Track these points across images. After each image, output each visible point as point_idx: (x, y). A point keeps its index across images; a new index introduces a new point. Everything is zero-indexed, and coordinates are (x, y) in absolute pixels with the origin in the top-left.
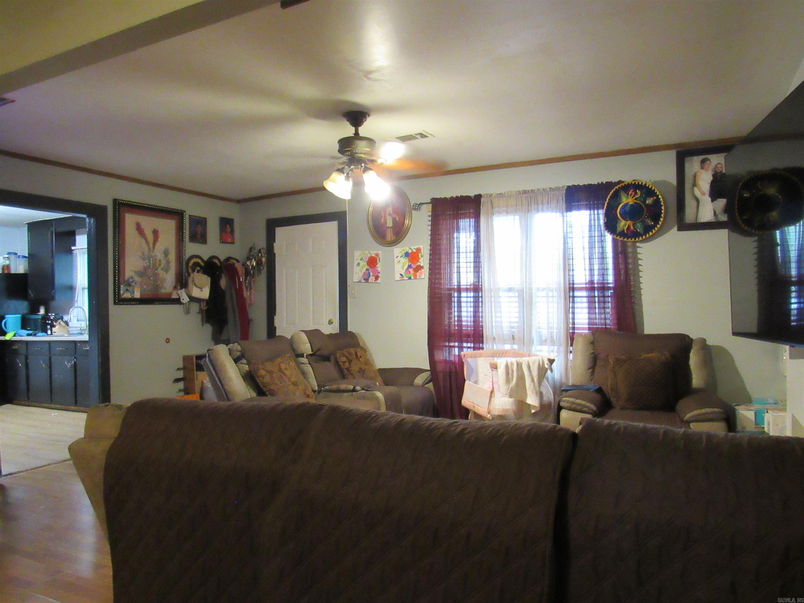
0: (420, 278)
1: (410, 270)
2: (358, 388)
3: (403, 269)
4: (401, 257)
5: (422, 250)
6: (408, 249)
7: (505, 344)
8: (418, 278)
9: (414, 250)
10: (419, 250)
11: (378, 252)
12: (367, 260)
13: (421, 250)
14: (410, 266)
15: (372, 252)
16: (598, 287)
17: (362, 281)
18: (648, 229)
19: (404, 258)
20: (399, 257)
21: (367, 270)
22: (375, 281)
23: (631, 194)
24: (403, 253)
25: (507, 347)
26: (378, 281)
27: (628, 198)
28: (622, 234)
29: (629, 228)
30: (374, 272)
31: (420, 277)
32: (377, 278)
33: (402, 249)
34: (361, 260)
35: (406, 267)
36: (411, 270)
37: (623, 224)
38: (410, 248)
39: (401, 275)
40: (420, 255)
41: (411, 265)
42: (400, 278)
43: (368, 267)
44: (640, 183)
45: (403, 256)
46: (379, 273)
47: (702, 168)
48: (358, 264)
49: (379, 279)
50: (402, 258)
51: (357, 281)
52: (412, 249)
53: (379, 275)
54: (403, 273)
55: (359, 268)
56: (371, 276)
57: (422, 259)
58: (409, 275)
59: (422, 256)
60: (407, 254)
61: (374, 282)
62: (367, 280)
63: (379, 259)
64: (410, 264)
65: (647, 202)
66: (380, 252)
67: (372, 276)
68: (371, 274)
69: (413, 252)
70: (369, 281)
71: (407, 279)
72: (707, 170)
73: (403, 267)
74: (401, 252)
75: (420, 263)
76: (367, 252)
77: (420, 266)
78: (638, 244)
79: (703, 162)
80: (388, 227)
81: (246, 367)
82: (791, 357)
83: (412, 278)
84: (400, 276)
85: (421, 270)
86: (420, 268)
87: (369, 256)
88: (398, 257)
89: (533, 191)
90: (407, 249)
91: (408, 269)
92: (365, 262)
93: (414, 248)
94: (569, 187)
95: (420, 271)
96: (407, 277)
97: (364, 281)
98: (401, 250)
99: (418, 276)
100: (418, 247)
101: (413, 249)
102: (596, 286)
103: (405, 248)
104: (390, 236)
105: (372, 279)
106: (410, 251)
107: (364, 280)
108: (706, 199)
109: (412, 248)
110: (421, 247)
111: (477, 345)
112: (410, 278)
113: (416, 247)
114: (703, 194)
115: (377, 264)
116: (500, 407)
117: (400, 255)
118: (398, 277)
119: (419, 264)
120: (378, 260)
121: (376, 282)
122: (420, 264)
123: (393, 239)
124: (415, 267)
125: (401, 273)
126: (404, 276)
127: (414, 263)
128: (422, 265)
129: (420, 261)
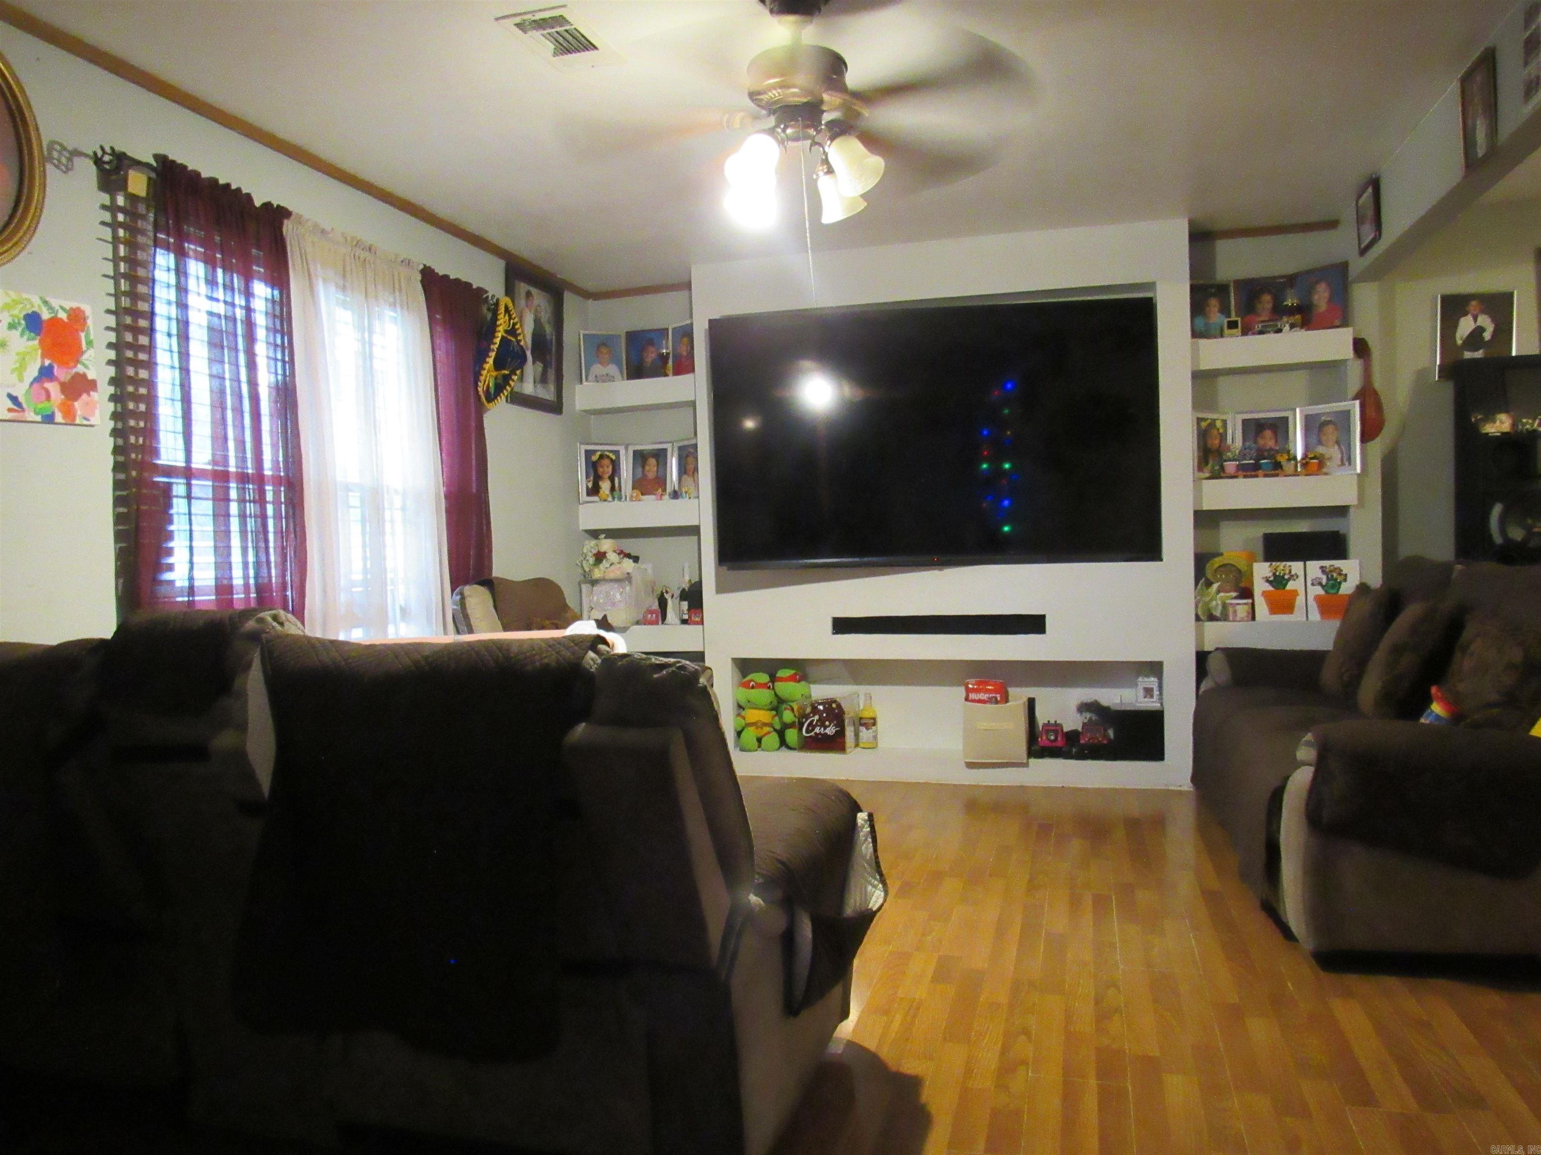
0: (85, 422)
1: (49, 385)
3: (21, 380)
4: (11, 327)
5: (90, 322)
6: (39, 302)
8: (78, 421)
9: (63, 315)
10: (77, 317)
13: (84, 319)
14: (46, 373)
19: (22, 335)
20: (4, 324)
24: (19, 312)
28: (487, 392)
31: (88, 420)
33: (13, 295)
35: (33, 371)
36: (53, 388)
38: (46, 303)
39: (14, 399)
40: (83, 335)
41: (51, 367)
42: (10, 410)
45: (19, 323)
47: (527, 305)
50: (16, 333)
52: (51, 308)
54: (20, 392)
57: (92, 352)
58: (44, 406)
59: (89, 343)
60: (33, 322)
64: (47, 362)
69: (55, 321)
71: (38, 418)
72: (530, 311)
73: (20, 370)
74: (8, 305)
75: (86, 367)
77: (84, 376)
79: (529, 295)
83: (59, 418)
84: (10, 404)
85: (89, 395)
86: (83, 385)
90: (36, 305)
91: (37, 380)
93: (62, 308)
94: (424, 268)
95: (84, 397)
96: (36, 413)
98: (8, 300)
99: (79, 413)
100: (75, 305)
101: (57, 308)
103: (25, 296)
106: (46, 315)
109: (55, 303)
110: (87, 309)
112: (49, 419)
113: (68, 305)
117: (6, 319)
119: (80, 369)
122: (86, 371)
124: (69, 377)
125: (14, 394)
126: (25, 405)
127: (64, 364)
128: (91, 375)
129: (85, 357)
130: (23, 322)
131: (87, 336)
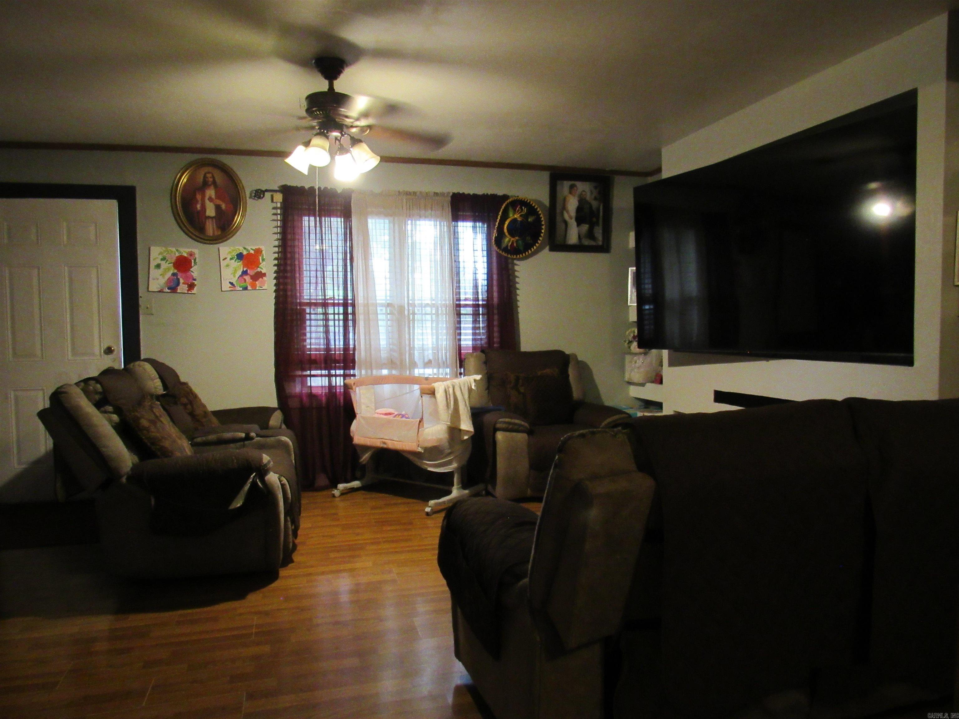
0: (261, 289)
1: (245, 277)
2: (253, 434)
3: (234, 276)
4: (231, 259)
5: (264, 252)
6: (243, 248)
7: (382, 369)
8: (257, 288)
9: (252, 252)
10: (258, 252)
11: (193, 250)
12: (174, 260)
13: (261, 251)
14: (245, 273)
15: (181, 250)
16: (483, 304)
17: (164, 291)
18: (528, 247)
19: (235, 261)
20: (228, 259)
21: (174, 274)
22: (188, 290)
23: (518, 210)
24: (234, 254)
25: (385, 372)
26: (195, 291)
27: (514, 214)
28: (506, 250)
29: (513, 243)
30: (186, 278)
31: (262, 287)
32: (191, 286)
33: (232, 248)
34: (162, 260)
35: (240, 273)
36: (247, 278)
37: (507, 240)
38: (245, 248)
39: (231, 283)
40: (260, 258)
41: (247, 271)
42: (230, 287)
43: (176, 271)
44: (526, 200)
46: (195, 280)
47: (570, 193)
48: (158, 266)
49: (195, 288)
50: (233, 261)
51: (156, 290)
52: (247, 250)
53: (196, 282)
54: (234, 281)
55: (160, 271)
56: (181, 284)
57: (264, 263)
58: (244, 284)
59: (263, 260)
60: (240, 256)
61: (186, 292)
62: (173, 289)
63: (195, 260)
64: (245, 269)
65: (529, 220)
66: (196, 251)
67: (183, 283)
68: (181, 281)
69: (249, 255)
70: (179, 291)
71: (241, 289)
72: (574, 196)
73: (234, 273)
74: (230, 252)
75: (262, 268)
76: (174, 250)
77: (261, 272)
78: (515, 262)
79: (572, 187)
80: (209, 217)
81: (115, 417)
82: (671, 364)
83: (249, 288)
84: (230, 285)
85: (262, 278)
86: (261, 275)
87: (177, 254)
88: (226, 258)
89: (415, 193)
90: (241, 249)
91: (241, 276)
92: (171, 263)
93: (251, 249)
94: (454, 194)
95: (260, 279)
96: (240, 287)
97: (169, 291)
98: (230, 250)
99: (258, 285)
100: (257, 247)
102: (480, 303)
103: (236, 248)
104: (211, 229)
105: (183, 288)
106: (245, 253)
107: (168, 289)
108: (573, 224)
109: (249, 248)
110: (263, 248)
111: (347, 372)
112: (246, 289)
113: (254, 248)
114: (571, 218)
115: (191, 267)
116: (434, 438)
117: (229, 257)
118: (226, 286)
119: (259, 270)
120: (193, 261)
121: (190, 292)
122: (261, 270)
123: (216, 233)
124: (254, 273)
125: (232, 282)
126: (236, 285)
127: (252, 269)
128: (263, 272)
129: (260, 266)
130: (236, 257)
131: (263, 257)
